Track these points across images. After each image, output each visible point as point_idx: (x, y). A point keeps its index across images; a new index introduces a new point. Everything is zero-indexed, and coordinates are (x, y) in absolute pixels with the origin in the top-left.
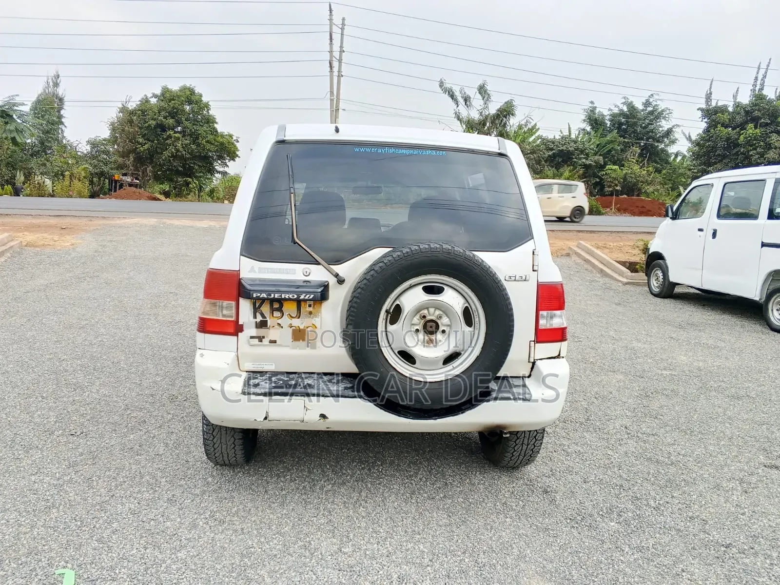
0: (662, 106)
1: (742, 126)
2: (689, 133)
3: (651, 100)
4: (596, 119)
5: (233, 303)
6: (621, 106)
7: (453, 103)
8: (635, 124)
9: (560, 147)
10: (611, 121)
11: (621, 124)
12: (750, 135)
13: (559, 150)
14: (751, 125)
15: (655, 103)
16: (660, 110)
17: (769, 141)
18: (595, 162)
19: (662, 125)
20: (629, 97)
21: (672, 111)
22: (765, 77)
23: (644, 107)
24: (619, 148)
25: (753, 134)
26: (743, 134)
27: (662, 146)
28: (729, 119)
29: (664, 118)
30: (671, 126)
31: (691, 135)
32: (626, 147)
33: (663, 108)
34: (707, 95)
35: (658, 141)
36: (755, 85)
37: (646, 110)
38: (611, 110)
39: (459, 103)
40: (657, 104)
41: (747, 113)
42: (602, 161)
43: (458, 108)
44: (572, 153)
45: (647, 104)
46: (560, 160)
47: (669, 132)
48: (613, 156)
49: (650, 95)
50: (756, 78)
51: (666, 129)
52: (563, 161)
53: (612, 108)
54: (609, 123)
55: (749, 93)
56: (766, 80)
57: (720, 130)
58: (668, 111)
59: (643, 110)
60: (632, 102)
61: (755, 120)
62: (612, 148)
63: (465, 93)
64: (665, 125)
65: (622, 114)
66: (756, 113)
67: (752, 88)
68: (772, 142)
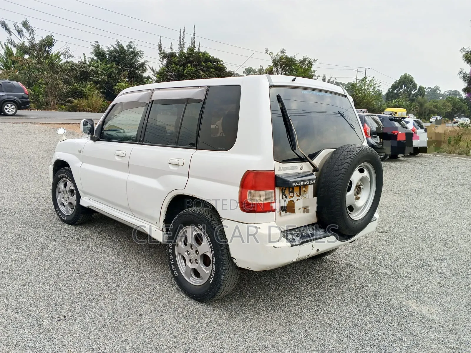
0: (138, 49)
1: (184, 65)
2: (152, 66)
3: (131, 44)
4: (100, 53)
5: (273, 191)
6: (115, 46)
7: (6, 33)
8: (123, 58)
9: (81, 69)
10: (109, 55)
11: (115, 57)
12: (190, 70)
13: (80, 70)
14: (189, 65)
15: (134, 47)
16: (137, 51)
17: (198, 74)
18: (103, 79)
19: (138, 60)
20: (119, 41)
21: (144, 52)
22: (184, 38)
23: (128, 48)
24: (116, 72)
25: (191, 70)
26: (186, 69)
27: (139, 72)
28: (178, 60)
29: (140, 56)
30: (143, 61)
31: (153, 67)
32: (120, 71)
33: (138, 50)
34: (159, 45)
35: (137, 69)
36: (180, 42)
37: (129, 50)
38: (109, 48)
39: (11, 33)
40: (135, 47)
41: (187, 58)
42: (107, 79)
43: (11, 37)
44: (89, 73)
45: (129, 47)
46: (82, 77)
47: (143, 65)
48: (113, 77)
49: (130, 41)
50: (180, 38)
51: (141, 63)
52: (84, 78)
53: (110, 46)
54: (108, 56)
55: (178, 46)
56: (185, 39)
57: (174, 66)
58: (141, 52)
59: (127, 50)
60: (121, 45)
61: (191, 62)
62: (112, 71)
63: (18, 26)
64: (141, 60)
65: (116, 51)
66: (191, 59)
67: (179, 43)
68: (200, 75)
